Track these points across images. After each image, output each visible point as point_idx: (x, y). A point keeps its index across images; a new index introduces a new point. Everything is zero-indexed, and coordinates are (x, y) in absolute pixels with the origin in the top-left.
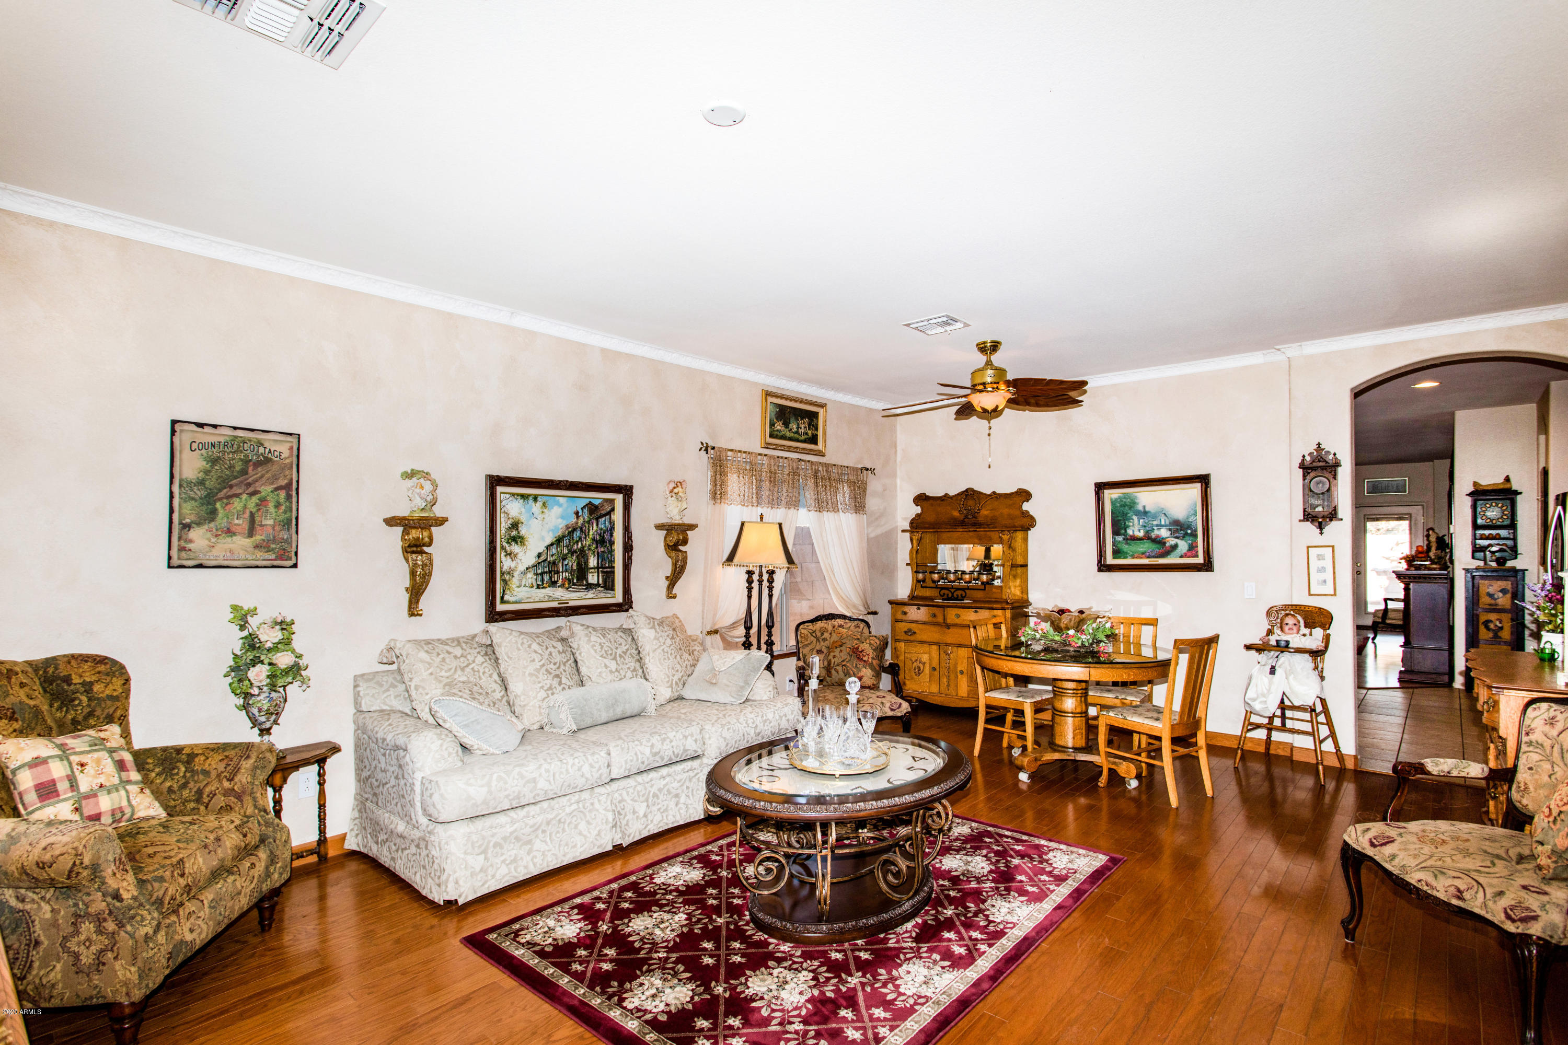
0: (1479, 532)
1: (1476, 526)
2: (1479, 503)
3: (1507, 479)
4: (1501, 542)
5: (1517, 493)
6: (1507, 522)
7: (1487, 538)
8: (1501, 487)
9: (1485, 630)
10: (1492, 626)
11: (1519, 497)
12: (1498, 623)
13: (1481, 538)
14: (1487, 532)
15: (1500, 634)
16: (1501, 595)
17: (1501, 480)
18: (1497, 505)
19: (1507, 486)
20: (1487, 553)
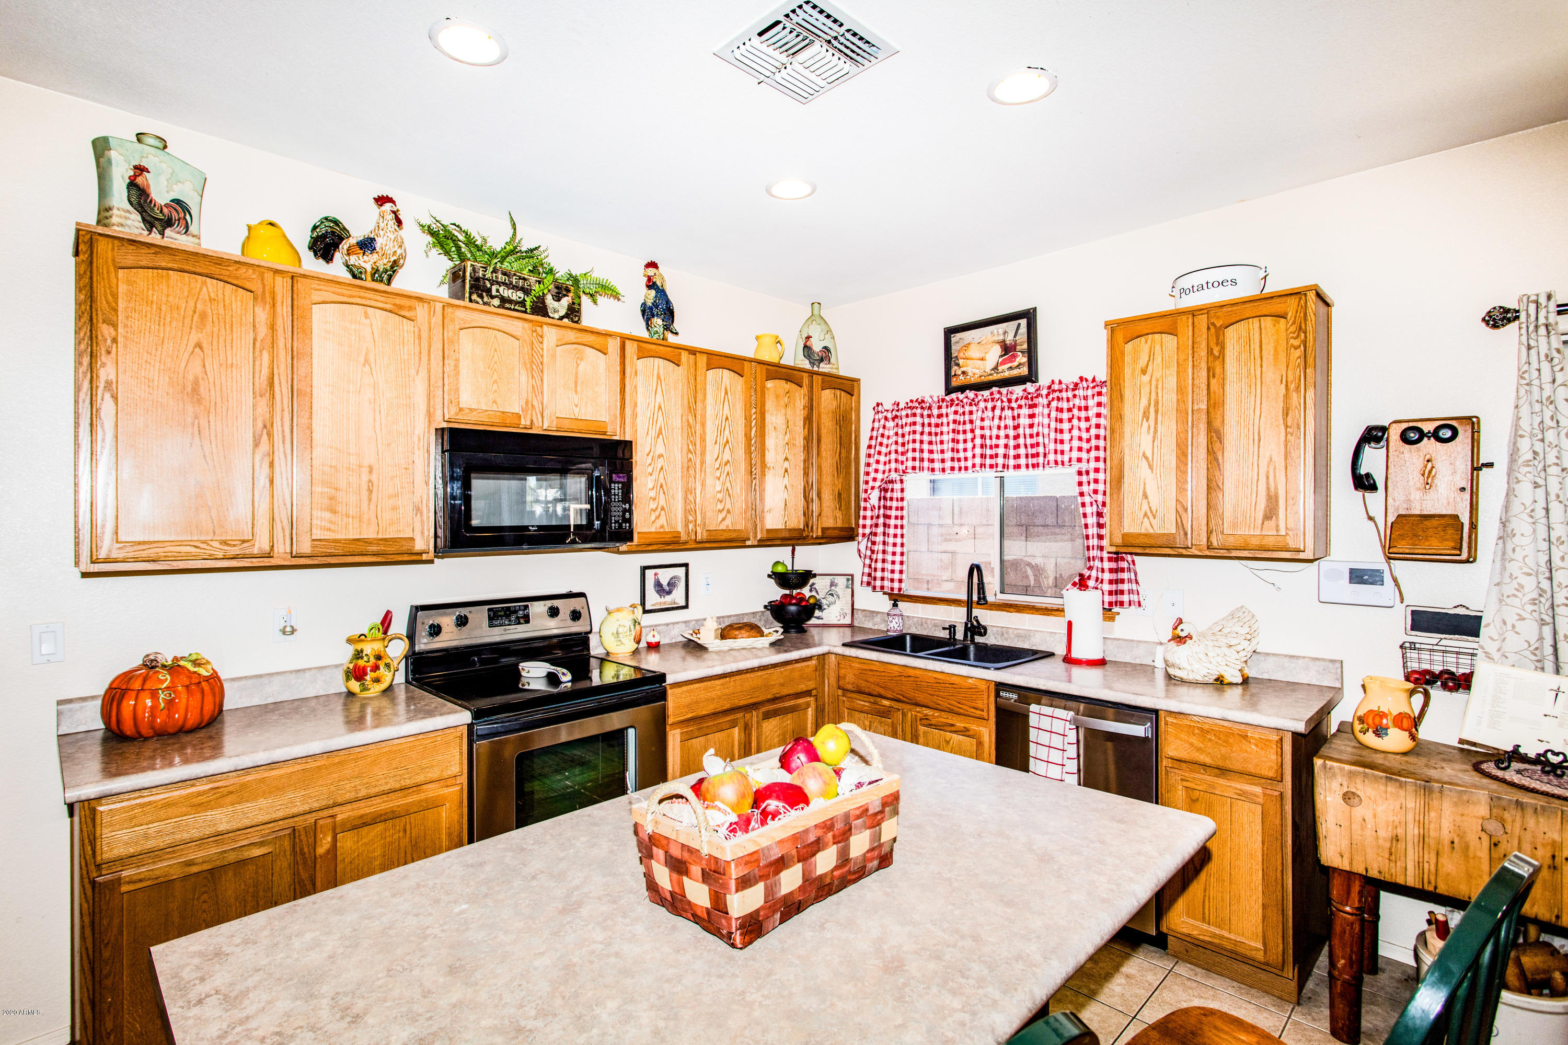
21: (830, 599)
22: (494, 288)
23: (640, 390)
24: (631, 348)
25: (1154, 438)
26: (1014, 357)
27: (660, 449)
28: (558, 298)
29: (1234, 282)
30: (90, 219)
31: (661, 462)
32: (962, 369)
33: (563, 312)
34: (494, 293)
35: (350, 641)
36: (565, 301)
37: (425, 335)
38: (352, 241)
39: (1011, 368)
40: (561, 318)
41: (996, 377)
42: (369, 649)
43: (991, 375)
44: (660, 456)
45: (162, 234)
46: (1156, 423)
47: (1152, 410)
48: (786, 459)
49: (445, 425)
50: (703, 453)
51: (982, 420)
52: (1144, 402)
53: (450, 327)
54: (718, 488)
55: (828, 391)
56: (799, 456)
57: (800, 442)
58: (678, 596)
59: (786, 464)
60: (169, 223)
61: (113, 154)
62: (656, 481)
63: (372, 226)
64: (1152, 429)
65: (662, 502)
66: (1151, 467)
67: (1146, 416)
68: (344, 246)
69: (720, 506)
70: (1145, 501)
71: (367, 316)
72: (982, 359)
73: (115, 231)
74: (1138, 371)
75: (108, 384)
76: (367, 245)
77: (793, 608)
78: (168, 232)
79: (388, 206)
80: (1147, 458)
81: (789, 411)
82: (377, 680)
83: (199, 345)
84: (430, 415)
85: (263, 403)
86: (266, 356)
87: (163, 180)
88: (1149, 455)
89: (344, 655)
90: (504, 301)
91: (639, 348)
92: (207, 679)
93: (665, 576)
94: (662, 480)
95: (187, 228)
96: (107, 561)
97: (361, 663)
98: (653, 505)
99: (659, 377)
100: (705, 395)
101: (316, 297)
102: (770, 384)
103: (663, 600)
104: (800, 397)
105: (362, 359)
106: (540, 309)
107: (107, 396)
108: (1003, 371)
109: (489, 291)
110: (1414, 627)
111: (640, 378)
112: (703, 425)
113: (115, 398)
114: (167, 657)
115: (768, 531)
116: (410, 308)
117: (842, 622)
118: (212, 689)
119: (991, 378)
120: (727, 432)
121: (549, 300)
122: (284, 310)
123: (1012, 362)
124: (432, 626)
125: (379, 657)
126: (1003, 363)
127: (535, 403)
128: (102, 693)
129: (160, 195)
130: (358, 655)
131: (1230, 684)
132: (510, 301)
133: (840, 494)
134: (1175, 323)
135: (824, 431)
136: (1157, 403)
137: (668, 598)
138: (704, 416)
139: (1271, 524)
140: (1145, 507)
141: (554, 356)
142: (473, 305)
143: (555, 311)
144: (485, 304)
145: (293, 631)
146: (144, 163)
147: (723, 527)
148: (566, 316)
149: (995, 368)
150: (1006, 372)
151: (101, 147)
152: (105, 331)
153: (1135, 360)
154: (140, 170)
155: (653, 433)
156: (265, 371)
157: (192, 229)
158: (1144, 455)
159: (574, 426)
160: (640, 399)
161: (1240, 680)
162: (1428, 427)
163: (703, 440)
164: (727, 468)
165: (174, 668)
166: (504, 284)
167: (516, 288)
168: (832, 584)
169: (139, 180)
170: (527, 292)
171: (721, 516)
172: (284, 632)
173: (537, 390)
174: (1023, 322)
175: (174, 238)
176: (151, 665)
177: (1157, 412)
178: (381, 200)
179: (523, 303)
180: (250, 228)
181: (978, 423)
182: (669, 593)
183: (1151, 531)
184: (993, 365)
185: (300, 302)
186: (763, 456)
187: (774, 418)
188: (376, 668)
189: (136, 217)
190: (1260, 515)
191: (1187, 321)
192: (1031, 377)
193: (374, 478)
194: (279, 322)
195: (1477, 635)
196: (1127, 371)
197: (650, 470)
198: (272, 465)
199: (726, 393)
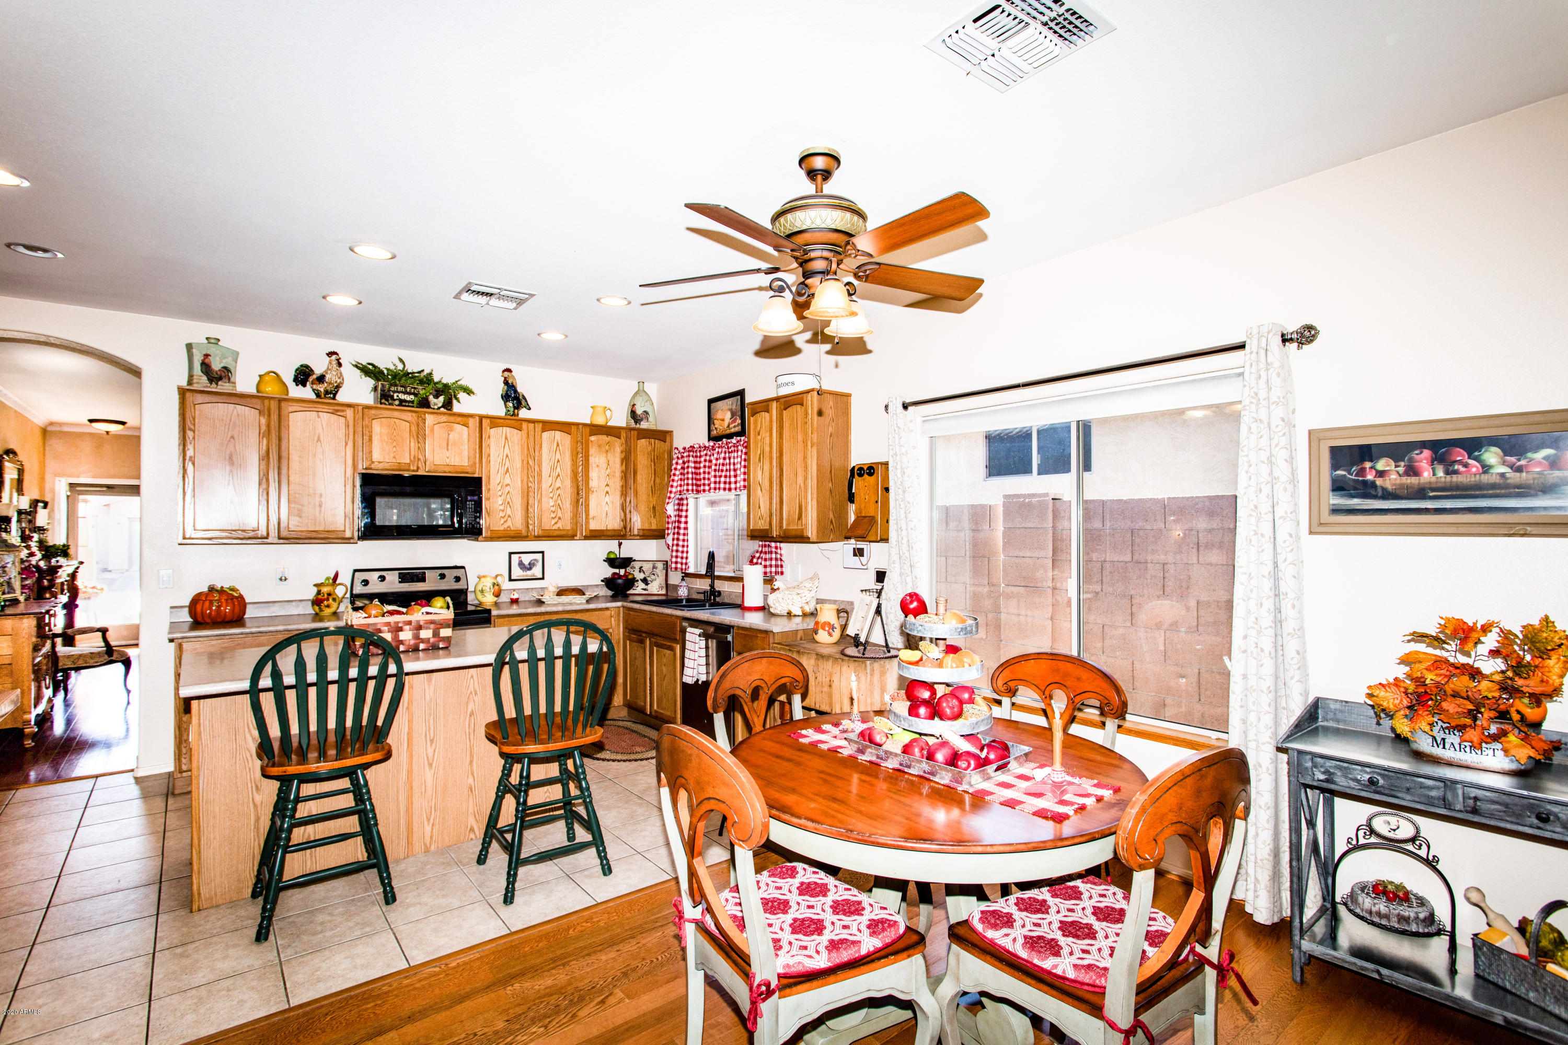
21: (653, 577)
22: (395, 395)
23: (492, 447)
24: (486, 422)
25: (763, 473)
27: (507, 481)
28: (437, 397)
29: (793, 383)
30: (184, 383)
31: (508, 489)
33: (440, 405)
34: (395, 397)
35: (315, 585)
36: (441, 399)
37: (351, 424)
38: (315, 377)
40: (439, 408)
41: (728, 432)
42: (325, 590)
44: (507, 485)
45: (217, 384)
46: (763, 464)
47: (762, 456)
48: (607, 485)
49: (364, 471)
50: (540, 482)
51: (717, 459)
52: (759, 452)
53: (366, 419)
54: (552, 504)
55: (643, 441)
56: (617, 483)
57: (618, 474)
58: (537, 571)
59: (607, 489)
60: (220, 378)
61: (194, 351)
62: (505, 500)
63: (325, 368)
64: (762, 468)
65: (509, 512)
66: (761, 490)
67: (759, 459)
68: (311, 379)
69: (553, 515)
70: (759, 510)
71: (319, 417)
73: (195, 387)
74: (757, 433)
75: (191, 457)
76: (321, 379)
77: (620, 581)
78: (220, 383)
79: (334, 357)
80: (760, 485)
81: (609, 455)
82: (328, 606)
83: (232, 437)
84: (355, 466)
85: (263, 463)
86: (265, 441)
87: (218, 359)
88: (761, 482)
89: (311, 593)
90: (402, 402)
91: (491, 422)
92: (237, 598)
93: (526, 559)
94: (509, 499)
95: (229, 379)
96: (190, 538)
97: (320, 597)
98: (502, 514)
99: (506, 438)
100: (541, 447)
101: (291, 409)
102: (593, 438)
103: (525, 573)
104: (618, 446)
105: (316, 439)
106: (424, 403)
107: (190, 464)
109: (393, 396)
111: (492, 439)
112: (540, 466)
113: (194, 464)
114: (219, 586)
115: (591, 531)
116: (343, 411)
117: (660, 592)
118: (239, 604)
120: (558, 469)
121: (431, 398)
122: (274, 417)
124: (364, 581)
125: (329, 594)
126: (732, 423)
127: (421, 457)
128: (188, 604)
129: (216, 366)
130: (319, 592)
131: (795, 616)
132: (405, 401)
133: (654, 508)
134: (768, 406)
135: (640, 467)
136: (763, 453)
137: (529, 573)
138: (540, 461)
140: (759, 514)
141: (432, 430)
142: (383, 406)
143: (435, 404)
144: (390, 404)
145: (286, 579)
146: (208, 352)
147: (555, 527)
148: (443, 406)
151: (189, 347)
152: (190, 434)
153: (756, 425)
154: (207, 356)
155: (502, 471)
156: (265, 448)
157: (232, 379)
158: (759, 482)
159: (447, 469)
160: (493, 452)
161: (801, 614)
162: (866, 469)
163: (540, 475)
164: (559, 492)
165: (222, 591)
166: (402, 392)
167: (410, 394)
168: (654, 567)
169: (206, 361)
170: (415, 395)
171: (553, 522)
172: (281, 579)
173: (421, 449)
174: (739, 397)
175: (224, 387)
176: (212, 589)
178: (330, 354)
179: (413, 402)
180: (260, 376)
181: (714, 462)
182: (530, 569)
183: (761, 528)
185: (284, 413)
186: (587, 483)
187: (597, 460)
188: (328, 599)
189: (205, 378)
190: (797, 517)
191: (774, 404)
193: (323, 500)
194: (272, 423)
196: (753, 434)
197: (500, 493)
198: (268, 494)
199: (558, 445)
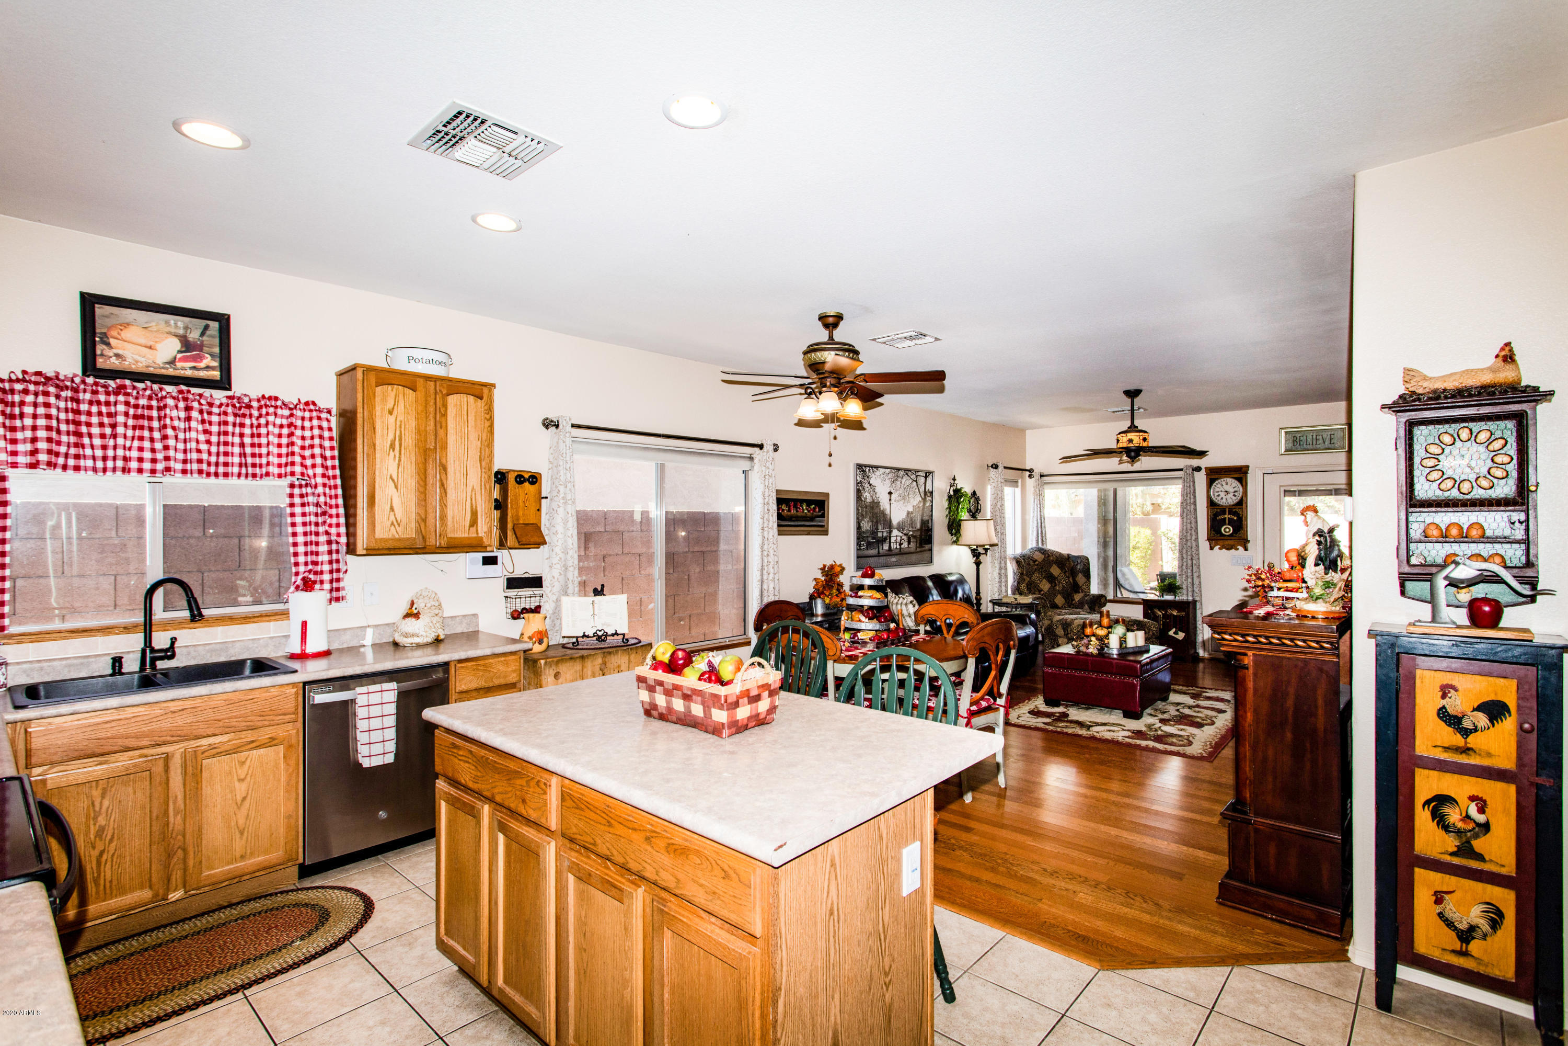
0: (1421, 519)
1: (1412, 502)
2: (1420, 433)
3: (1508, 356)
4: (1486, 549)
5: (1537, 395)
6: (1506, 489)
7: (1444, 537)
8: (1487, 378)
9: (1432, 825)
10: (1454, 816)
11: (1542, 408)
12: (1473, 810)
13: (1426, 538)
14: (1444, 518)
15: (1478, 845)
16: (1482, 719)
17: (1488, 360)
18: (1473, 436)
19: (1506, 375)
20: (1441, 583)
25: (399, 465)
26: (198, 358)
32: (115, 351)
39: (194, 368)
43: (163, 368)
46: (400, 454)
47: (397, 443)
52: (391, 437)
64: (397, 458)
66: (396, 487)
67: (392, 446)
70: (392, 513)
72: (150, 348)
74: (386, 411)
80: (393, 480)
88: (395, 477)
108: (183, 369)
110: (508, 587)
119: (164, 372)
123: (195, 361)
126: (182, 360)
134: (415, 382)
136: (400, 440)
139: (473, 529)
140: (392, 518)
149: (172, 362)
150: (185, 369)
153: (384, 400)
158: (391, 477)
162: (527, 476)
174: (212, 325)
177: (400, 445)
183: (397, 536)
184: (168, 358)
190: (468, 524)
191: (421, 383)
192: (224, 383)
195: (541, 587)
196: (378, 412)
